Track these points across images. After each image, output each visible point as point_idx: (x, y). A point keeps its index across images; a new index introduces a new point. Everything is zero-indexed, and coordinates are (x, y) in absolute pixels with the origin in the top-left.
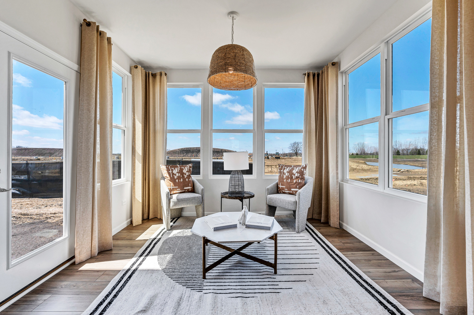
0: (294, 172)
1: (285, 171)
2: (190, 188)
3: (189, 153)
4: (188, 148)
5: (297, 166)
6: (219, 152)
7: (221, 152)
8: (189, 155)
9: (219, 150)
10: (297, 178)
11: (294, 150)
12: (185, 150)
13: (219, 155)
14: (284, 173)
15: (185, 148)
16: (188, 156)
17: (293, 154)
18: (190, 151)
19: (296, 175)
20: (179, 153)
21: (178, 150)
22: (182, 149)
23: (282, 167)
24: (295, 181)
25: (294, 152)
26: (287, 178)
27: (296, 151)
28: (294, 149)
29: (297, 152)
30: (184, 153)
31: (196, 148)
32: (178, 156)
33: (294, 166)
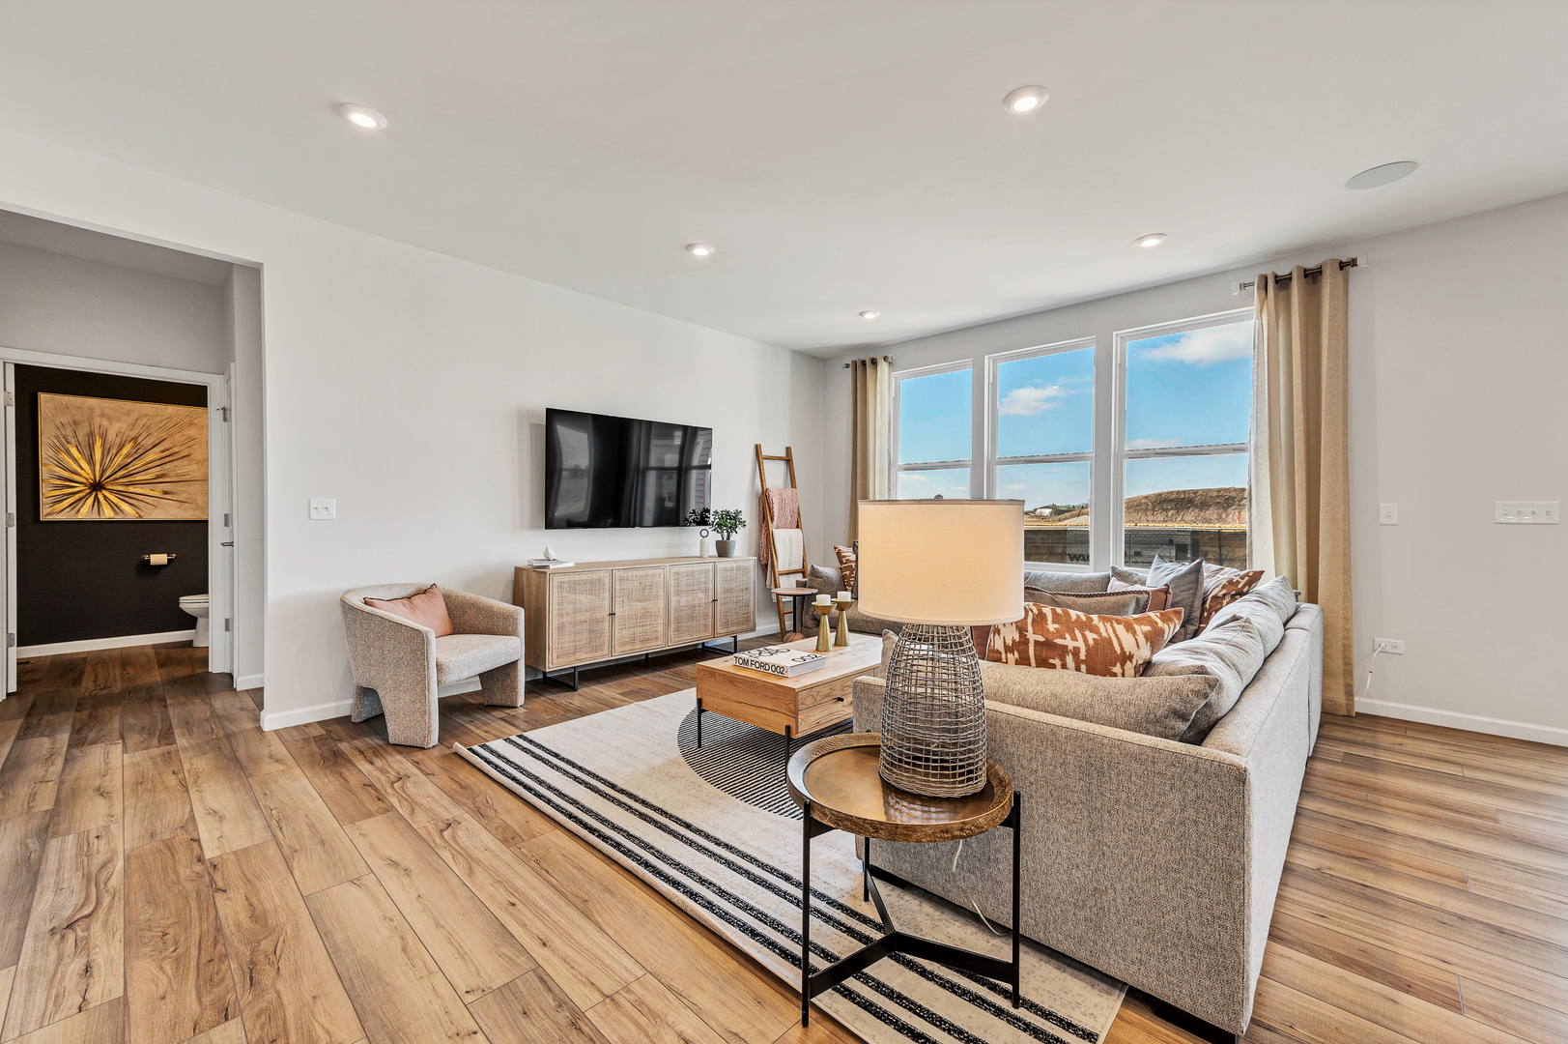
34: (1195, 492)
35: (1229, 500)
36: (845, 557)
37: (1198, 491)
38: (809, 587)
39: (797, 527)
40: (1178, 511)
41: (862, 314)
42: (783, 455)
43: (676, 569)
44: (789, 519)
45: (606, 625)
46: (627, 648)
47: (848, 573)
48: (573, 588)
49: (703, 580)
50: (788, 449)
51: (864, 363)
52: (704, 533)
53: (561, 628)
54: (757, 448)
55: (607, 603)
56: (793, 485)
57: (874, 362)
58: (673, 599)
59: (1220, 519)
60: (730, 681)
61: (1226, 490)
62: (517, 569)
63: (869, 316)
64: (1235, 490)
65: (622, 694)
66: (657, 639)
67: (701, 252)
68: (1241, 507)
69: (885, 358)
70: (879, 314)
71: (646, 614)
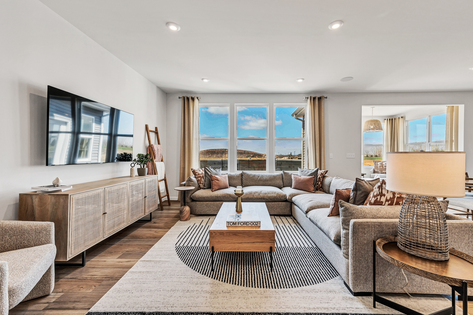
3: (214, 154)
4: (213, 149)
6: (242, 153)
7: (244, 153)
8: (215, 156)
9: (242, 152)
12: (210, 152)
13: (242, 156)
15: (210, 150)
16: (213, 157)
18: (215, 152)
20: (204, 154)
21: (204, 152)
22: (208, 150)
30: (209, 154)
31: (221, 149)
32: (204, 157)
34: (216, 150)
35: (223, 152)
36: (197, 172)
37: (216, 149)
38: (188, 186)
39: (162, 161)
40: (212, 154)
41: (203, 79)
42: (154, 130)
43: (131, 183)
44: (160, 158)
45: (101, 221)
46: (111, 231)
47: (200, 179)
48: (85, 201)
49: (141, 188)
50: (156, 128)
51: (188, 99)
52: (133, 165)
53: (77, 229)
54: (147, 127)
55: (102, 208)
56: (159, 144)
57: (193, 99)
58: (131, 199)
59: (221, 157)
60: (234, 234)
61: (222, 149)
62: (20, 194)
63: (205, 81)
64: (224, 149)
65: (119, 258)
66: (124, 222)
67: (173, 28)
68: (225, 154)
69: (197, 98)
70: (209, 80)
71: (119, 210)
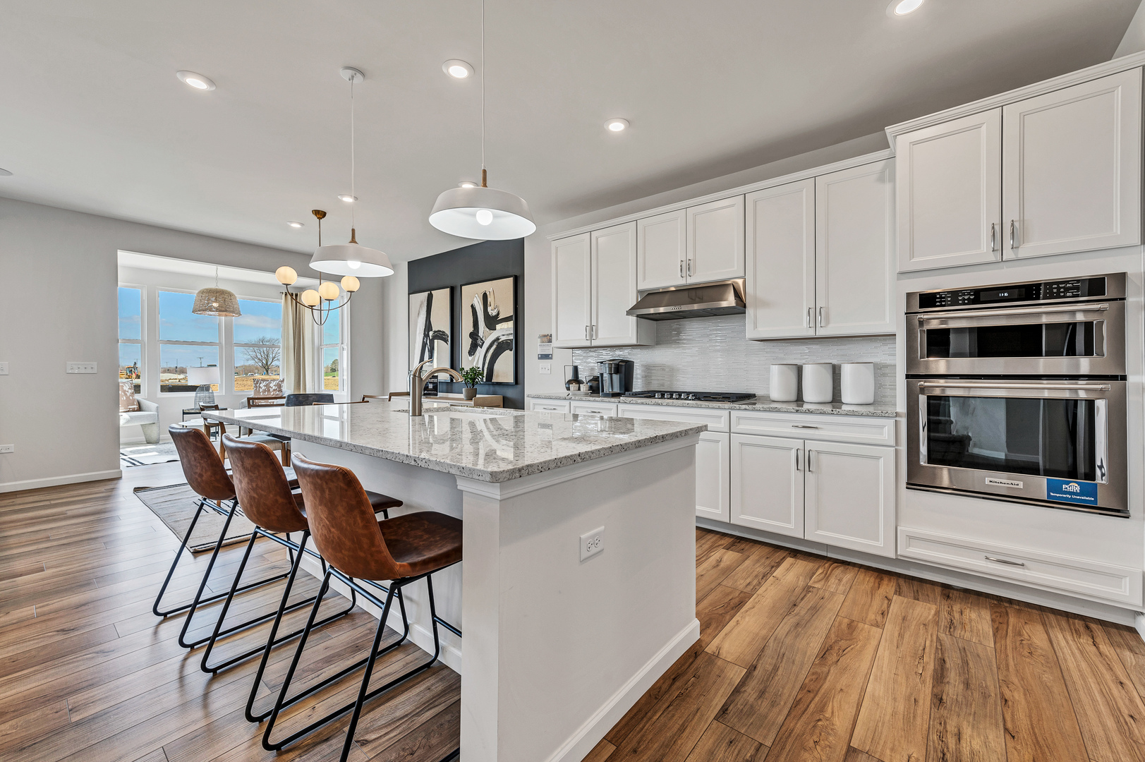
0: (271, 385)
1: (261, 385)
2: (135, 406)
5: (274, 380)
10: (274, 390)
11: (259, 359)
14: (260, 387)
17: (257, 368)
19: (274, 388)
23: (258, 381)
24: (272, 393)
25: (260, 364)
26: (264, 391)
27: (264, 362)
28: (259, 356)
29: (267, 363)
33: (262, 380)
